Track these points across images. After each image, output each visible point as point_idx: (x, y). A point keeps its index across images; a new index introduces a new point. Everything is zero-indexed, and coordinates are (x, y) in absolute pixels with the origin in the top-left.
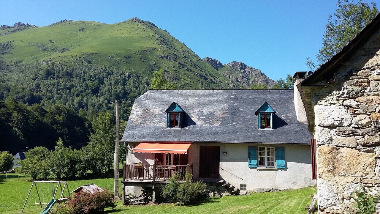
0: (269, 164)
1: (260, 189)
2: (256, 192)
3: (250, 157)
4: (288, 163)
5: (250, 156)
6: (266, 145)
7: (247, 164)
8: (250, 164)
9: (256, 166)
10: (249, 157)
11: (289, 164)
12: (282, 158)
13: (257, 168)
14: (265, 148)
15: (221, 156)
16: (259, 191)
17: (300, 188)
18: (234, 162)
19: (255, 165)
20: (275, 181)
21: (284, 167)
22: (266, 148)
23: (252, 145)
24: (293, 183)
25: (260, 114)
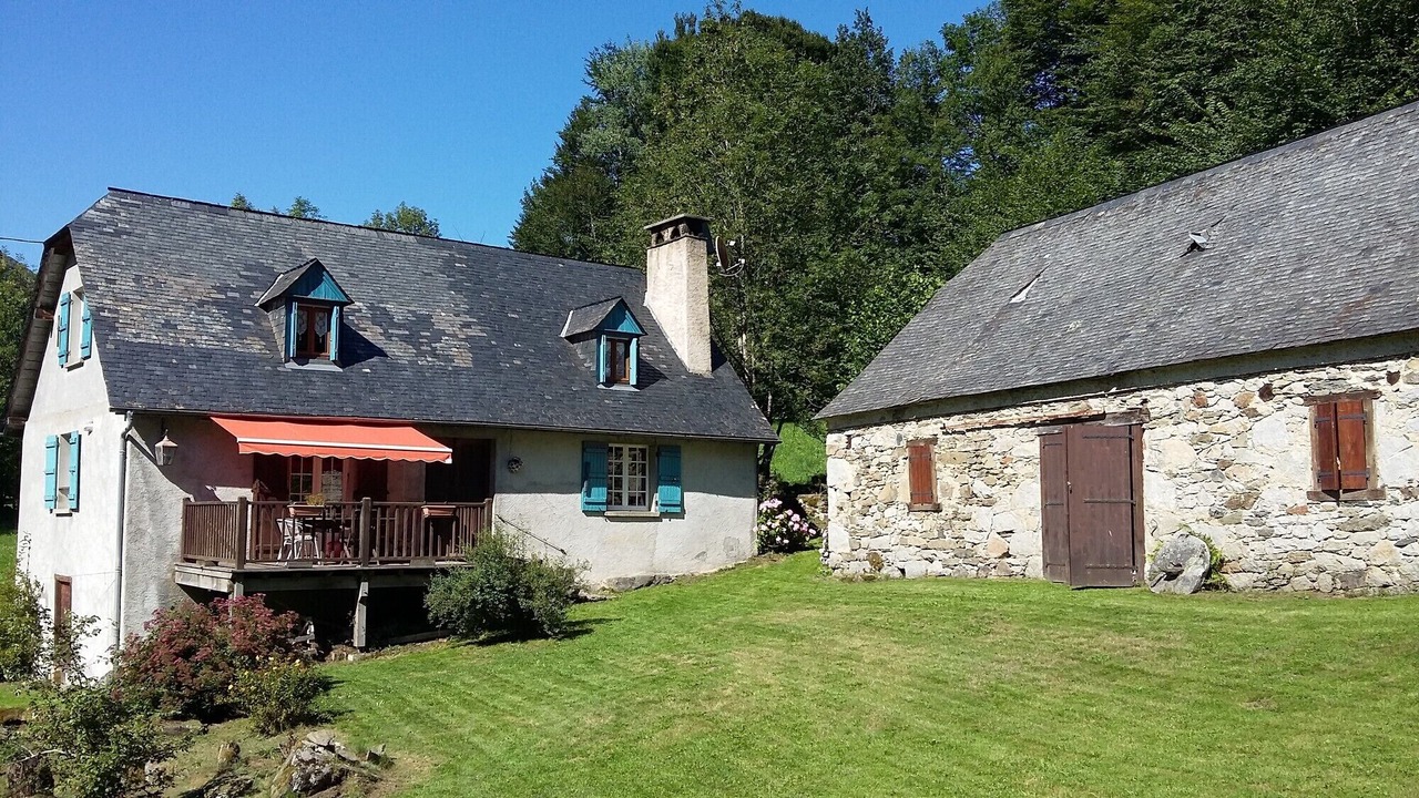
0: (632, 501)
1: (625, 581)
2: (616, 588)
3: (587, 478)
4: (687, 495)
5: (590, 475)
6: (628, 438)
7: (577, 500)
8: (589, 500)
9: (604, 508)
10: (585, 476)
11: (691, 498)
12: (674, 479)
13: (608, 514)
14: (621, 449)
15: (500, 472)
16: (622, 586)
17: (716, 570)
18: (539, 495)
19: (602, 504)
20: (653, 553)
21: (678, 510)
22: (626, 447)
23: (593, 438)
24: (698, 556)
25: (604, 337)
